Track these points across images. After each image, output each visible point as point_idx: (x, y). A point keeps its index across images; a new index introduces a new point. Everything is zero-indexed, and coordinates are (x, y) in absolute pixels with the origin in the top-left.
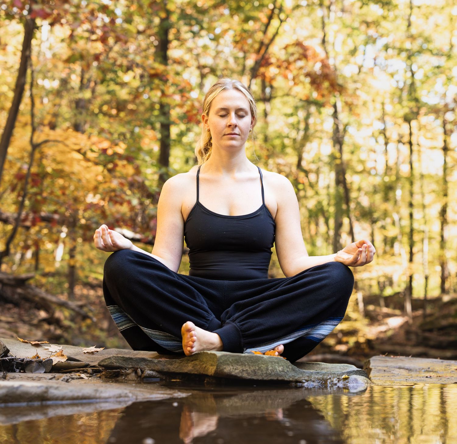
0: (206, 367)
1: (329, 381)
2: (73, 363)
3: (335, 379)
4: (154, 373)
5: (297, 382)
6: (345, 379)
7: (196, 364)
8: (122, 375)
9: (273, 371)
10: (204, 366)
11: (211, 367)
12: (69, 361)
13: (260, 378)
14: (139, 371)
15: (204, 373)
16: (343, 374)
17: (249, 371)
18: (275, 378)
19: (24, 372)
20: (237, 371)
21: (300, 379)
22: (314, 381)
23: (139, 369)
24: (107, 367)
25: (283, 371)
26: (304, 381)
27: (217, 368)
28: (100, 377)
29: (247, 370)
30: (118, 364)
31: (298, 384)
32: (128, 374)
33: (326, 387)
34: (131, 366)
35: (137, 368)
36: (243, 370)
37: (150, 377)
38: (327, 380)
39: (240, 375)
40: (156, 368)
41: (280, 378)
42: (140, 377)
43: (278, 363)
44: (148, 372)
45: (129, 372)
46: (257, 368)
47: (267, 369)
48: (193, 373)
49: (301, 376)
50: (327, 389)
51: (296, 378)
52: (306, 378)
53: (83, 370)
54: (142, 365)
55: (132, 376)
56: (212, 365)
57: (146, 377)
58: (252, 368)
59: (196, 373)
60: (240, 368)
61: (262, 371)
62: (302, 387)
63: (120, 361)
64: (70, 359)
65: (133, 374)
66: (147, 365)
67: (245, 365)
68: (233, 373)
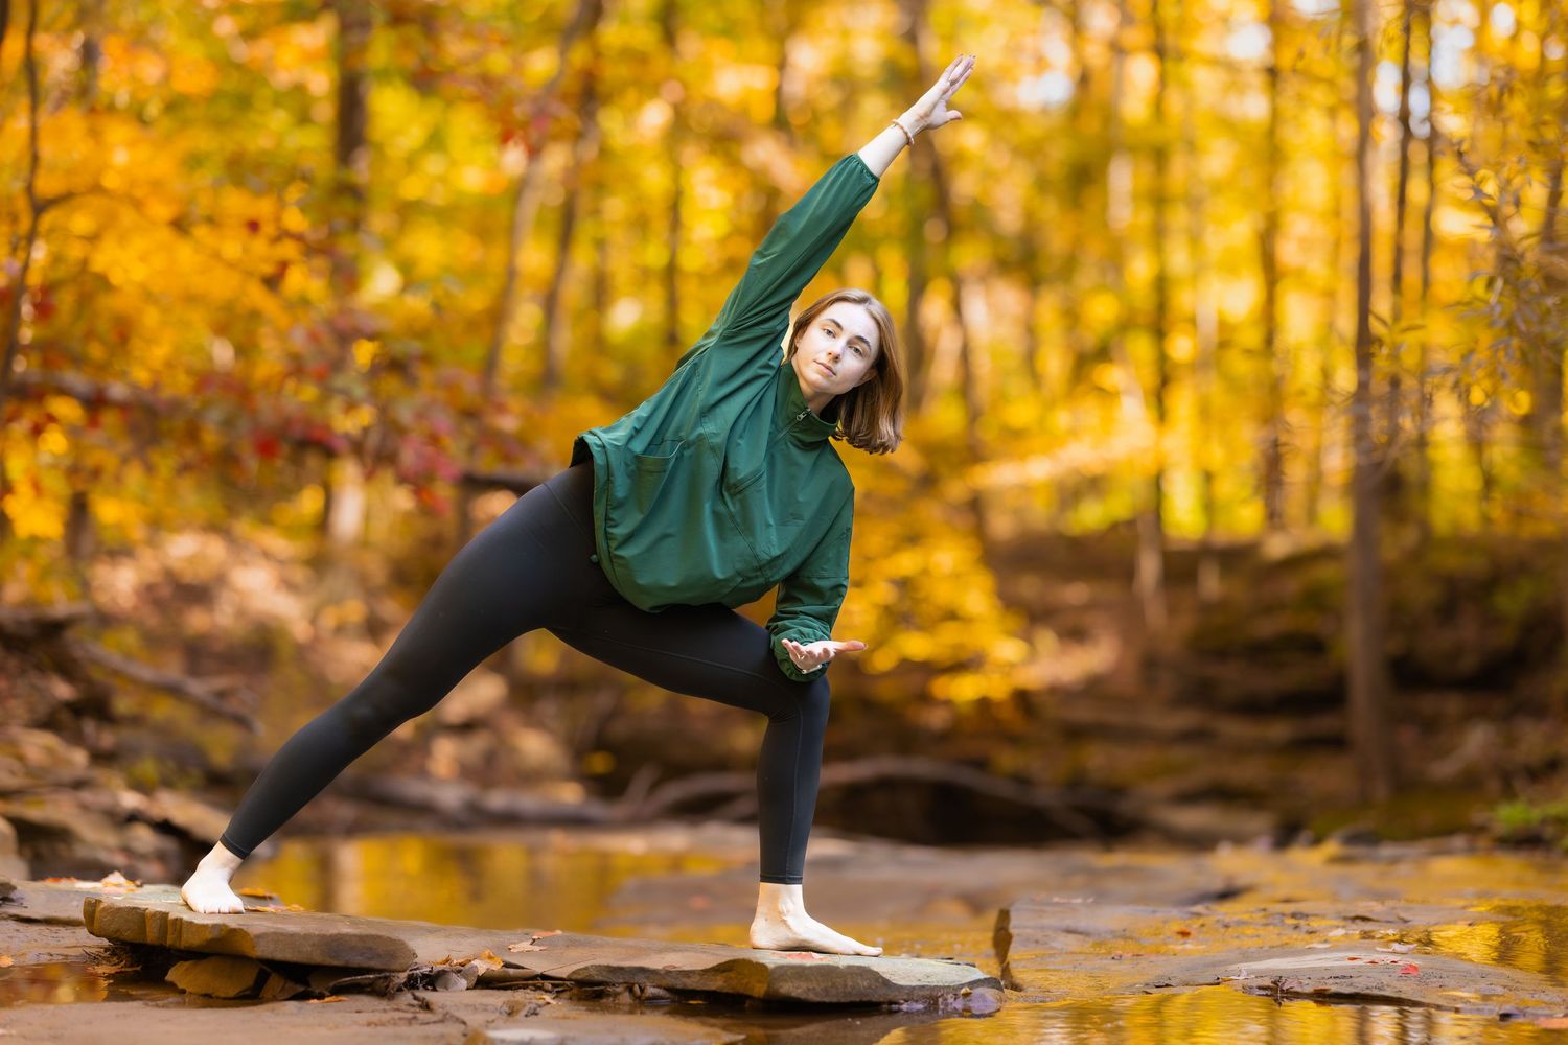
0: (747, 984)
1: (940, 1000)
2: (512, 971)
3: (949, 996)
4: (661, 992)
5: (891, 1003)
6: (966, 995)
7: (730, 978)
8: (609, 995)
9: (853, 988)
10: (746, 981)
11: (759, 985)
12: (507, 969)
13: (835, 1000)
14: (636, 988)
15: (746, 993)
16: (962, 986)
17: (818, 989)
18: (858, 1000)
19: (435, 989)
20: (799, 990)
21: (895, 999)
22: (916, 1001)
23: (637, 986)
24: (581, 983)
25: (870, 987)
26: (902, 1002)
27: (769, 987)
28: (570, 999)
29: (814, 989)
30: (600, 978)
31: (893, 1006)
32: (616, 995)
33: (936, 1010)
34: (621, 981)
35: (634, 984)
36: (809, 989)
37: (655, 998)
38: (937, 998)
39: (803, 997)
40: (664, 983)
41: (865, 999)
42: (639, 998)
43: (862, 975)
44: (651, 990)
45: (619, 989)
46: (830, 984)
47: (845, 986)
48: (725, 991)
49: (897, 993)
50: (937, 1012)
51: (890, 997)
52: (905, 997)
53: (534, 985)
54: (640, 979)
55: (626, 998)
56: (759, 982)
57: (649, 999)
58: (823, 986)
59: (730, 991)
60: (804, 985)
61: (838, 988)
62: (899, 1011)
63: (605, 973)
64: (507, 965)
65: (627, 994)
66: (647, 978)
67: (811, 981)
68: (794, 994)
